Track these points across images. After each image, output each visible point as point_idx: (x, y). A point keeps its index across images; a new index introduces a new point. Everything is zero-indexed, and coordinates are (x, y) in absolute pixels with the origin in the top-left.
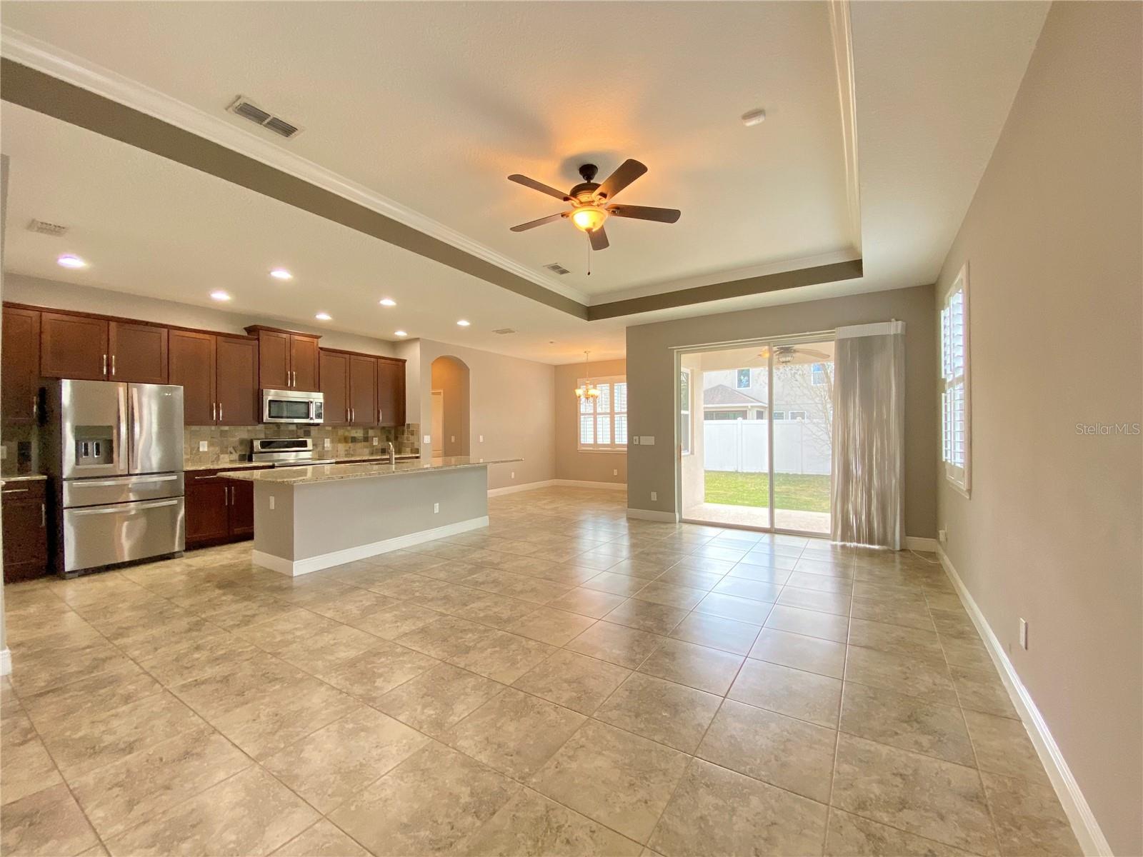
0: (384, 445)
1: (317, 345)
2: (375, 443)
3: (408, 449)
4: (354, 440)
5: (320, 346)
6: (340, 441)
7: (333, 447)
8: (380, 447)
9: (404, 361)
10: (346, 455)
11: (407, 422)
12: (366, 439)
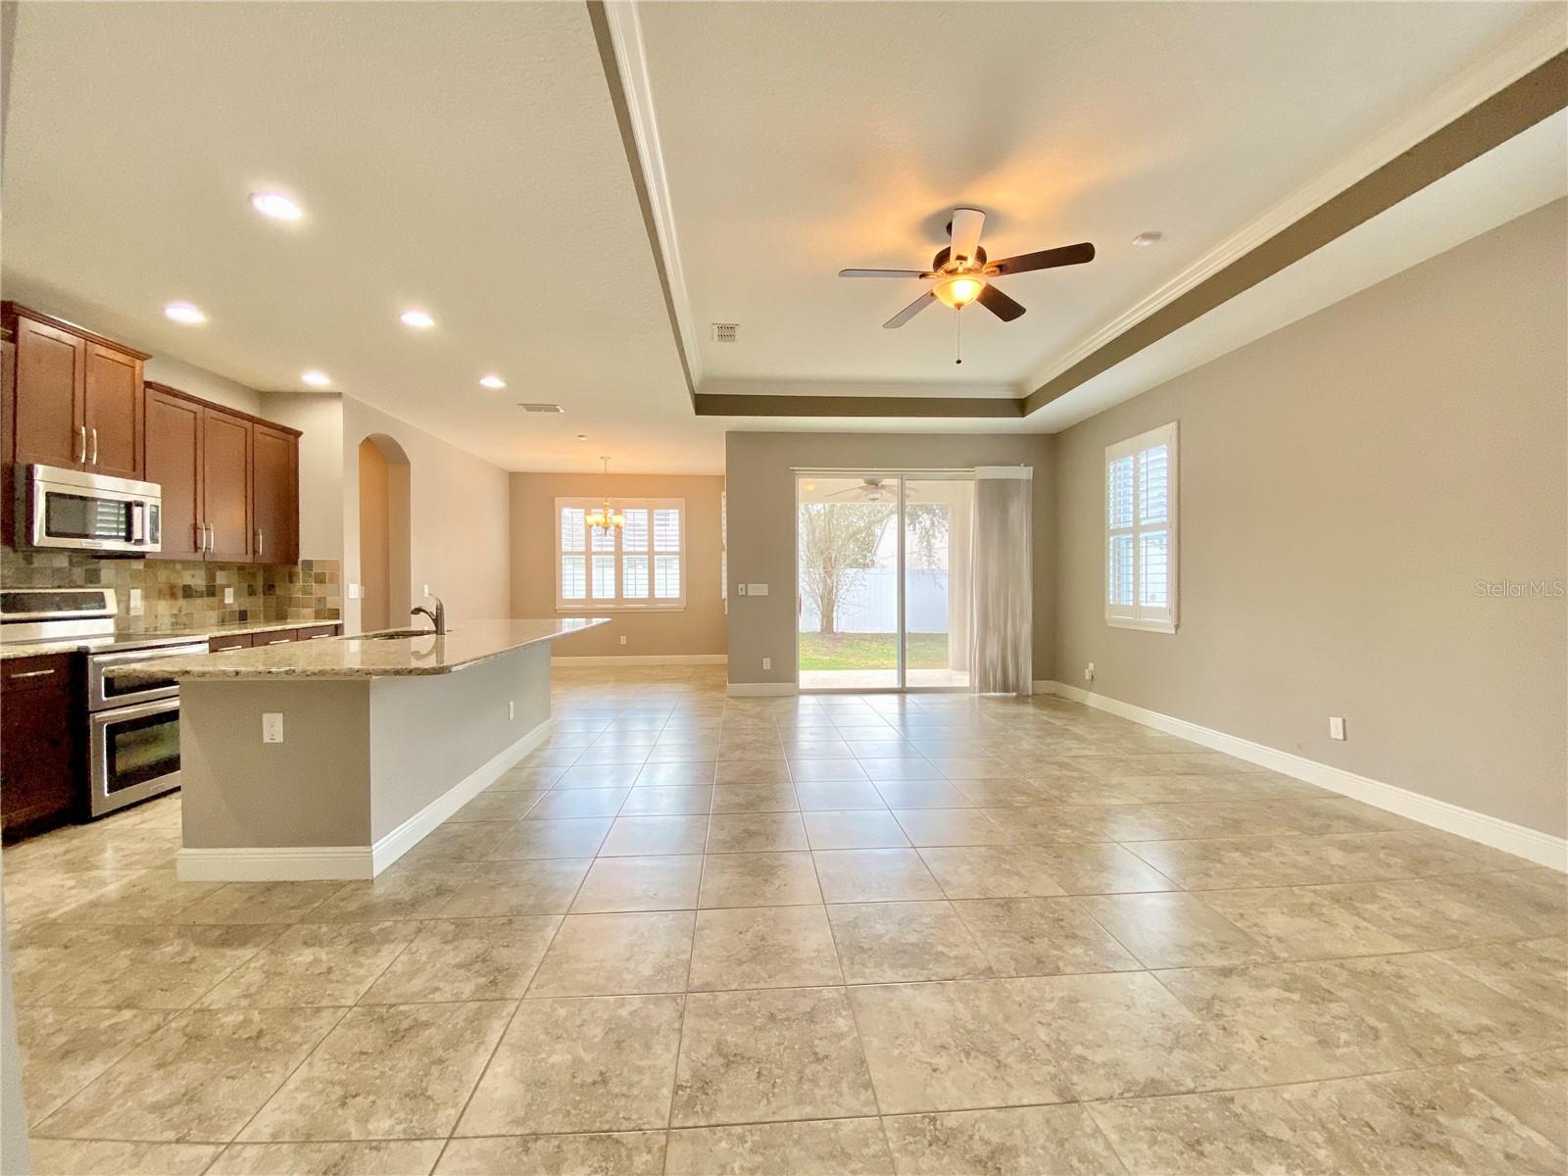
0: (247, 603)
1: (141, 374)
2: (229, 597)
3: (309, 611)
4: (188, 592)
5: (148, 378)
6: (160, 594)
7: (149, 608)
8: (236, 608)
9: (298, 434)
10: (172, 624)
11: (304, 554)
12: (212, 591)
